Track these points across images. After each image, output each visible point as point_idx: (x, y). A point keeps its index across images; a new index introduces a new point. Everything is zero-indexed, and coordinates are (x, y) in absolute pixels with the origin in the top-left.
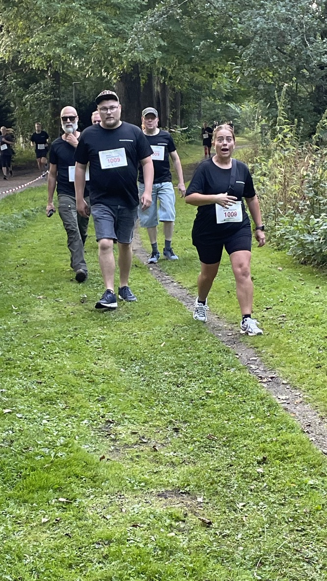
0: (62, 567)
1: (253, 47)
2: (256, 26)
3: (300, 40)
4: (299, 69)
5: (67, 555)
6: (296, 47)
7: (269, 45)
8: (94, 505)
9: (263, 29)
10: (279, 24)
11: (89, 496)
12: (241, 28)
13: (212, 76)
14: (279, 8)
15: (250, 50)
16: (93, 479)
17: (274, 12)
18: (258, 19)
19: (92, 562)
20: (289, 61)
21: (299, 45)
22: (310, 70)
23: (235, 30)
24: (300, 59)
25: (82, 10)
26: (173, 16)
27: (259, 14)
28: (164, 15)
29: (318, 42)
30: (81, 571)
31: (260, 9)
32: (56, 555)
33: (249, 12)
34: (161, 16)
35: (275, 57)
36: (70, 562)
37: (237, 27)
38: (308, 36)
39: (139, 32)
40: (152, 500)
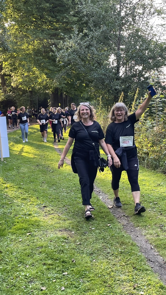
0: (26, 256)
1: (94, 83)
2: (95, 77)
3: (109, 81)
4: (109, 90)
5: (27, 252)
7: (99, 83)
8: (38, 234)
9: (97, 78)
10: (102, 76)
11: (36, 232)
12: (90, 77)
13: (81, 92)
14: (102, 71)
16: (38, 226)
17: (100, 72)
19: (36, 254)
20: (106, 88)
21: (108, 83)
22: (113, 91)
23: (88, 78)
24: (109, 87)
29: (115, 82)
30: (32, 257)
31: (96, 71)
32: (24, 252)
33: (93, 72)
34: (64, 73)
35: (101, 86)
36: (29, 254)
38: (111, 80)
39: (58, 78)
40: (57, 232)
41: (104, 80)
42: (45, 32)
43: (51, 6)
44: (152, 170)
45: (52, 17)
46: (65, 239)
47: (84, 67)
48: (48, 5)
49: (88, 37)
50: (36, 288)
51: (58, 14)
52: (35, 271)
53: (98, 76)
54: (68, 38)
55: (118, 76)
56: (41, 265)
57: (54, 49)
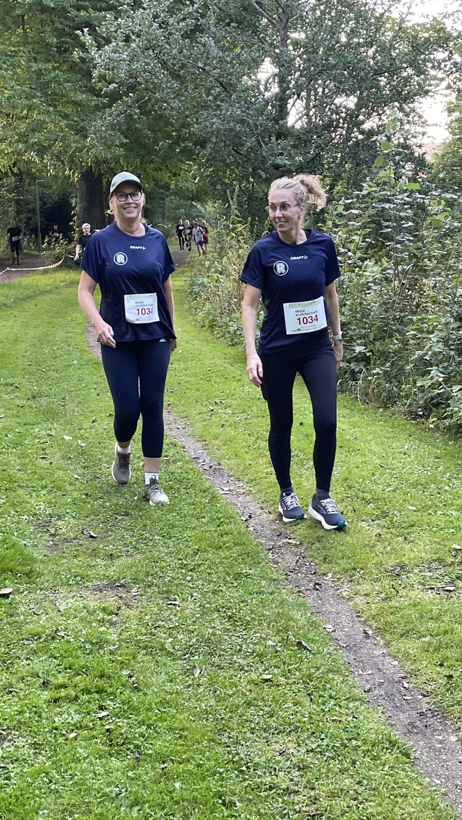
1: (210, 148)
2: (212, 127)
3: (255, 141)
6: (251, 148)
7: (226, 146)
8: (28, 601)
9: (219, 130)
10: (235, 125)
11: (23, 592)
12: (197, 128)
14: (235, 109)
15: (207, 151)
16: (28, 575)
17: (229, 113)
18: (214, 120)
19: (20, 659)
20: (245, 161)
21: (254, 146)
23: (193, 131)
24: (256, 160)
25: (43, 106)
26: (131, 115)
27: (215, 115)
28: (122, 114)
29: (272, 143)
30: (8, 668)
31: (216, 110)
33: (205, 113)
34: (118, 116)
35: (231, 157)
37: (193, 127)
38: (263, 137)
40: (87, 594)
41: (240, 138)
44: (378, 408)
46: (111, 613)
50: (14, 758)
52: (16, 708)
53: (223, 125)
55: (282, 125)
56: (33, 690)
57: (87, 39)
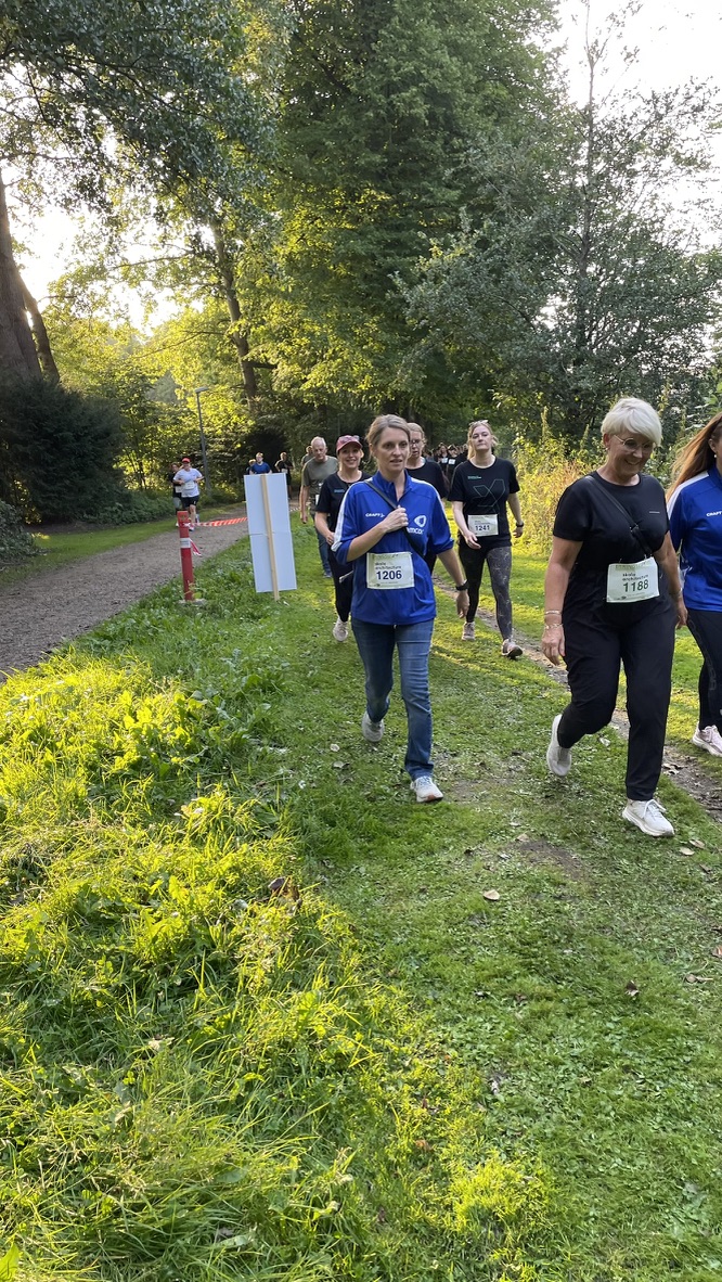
41: (541, 365)
42: (369, 236)
43: (386, 160)
45: (388, 192)
47: (482, 329)
48: (377, 158)
49: (498, 241)
51: (402, 184)
53: (527, 352)
54: (438, 245)
57: (398, 282)
